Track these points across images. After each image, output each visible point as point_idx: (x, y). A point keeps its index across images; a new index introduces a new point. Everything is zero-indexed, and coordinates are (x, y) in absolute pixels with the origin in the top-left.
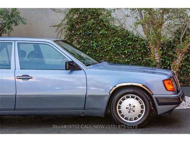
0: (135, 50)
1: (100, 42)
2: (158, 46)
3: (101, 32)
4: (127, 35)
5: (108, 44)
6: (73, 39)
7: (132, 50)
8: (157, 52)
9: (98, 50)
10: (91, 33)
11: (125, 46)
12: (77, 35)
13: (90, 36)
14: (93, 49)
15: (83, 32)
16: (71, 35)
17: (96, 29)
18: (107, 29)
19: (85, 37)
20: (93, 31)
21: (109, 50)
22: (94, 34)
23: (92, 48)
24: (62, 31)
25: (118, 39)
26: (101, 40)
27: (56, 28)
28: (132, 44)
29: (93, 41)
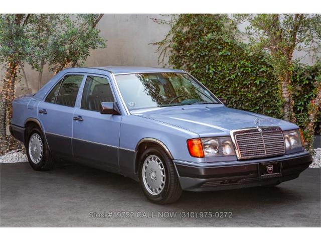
0: (272, 80)
1: (219, 67)
2: (286, 79)
3: (220, 53)
4: (260, 57)
5: (231, 70)
6: (180, 63)
7: (267, 79)
8: (285, 87)
9: (216, 79)
10: (207, 53)
11: (257, 74)
12: (187, 56)
13: (206, 58)
14: (209, 77)
15: (195, 53)
16: (177, 56)
17: (215, 48)
18: (230, 49)
19: (198, 60)
20: (210, 51)
21: (233, 78)
22: (211, 56)
23: (207, 75)
24: (166, 51)
25: (246, 64)
26: (221, 65)
27: (158, 46)
28: (267, 71)
29: (209, 66)
